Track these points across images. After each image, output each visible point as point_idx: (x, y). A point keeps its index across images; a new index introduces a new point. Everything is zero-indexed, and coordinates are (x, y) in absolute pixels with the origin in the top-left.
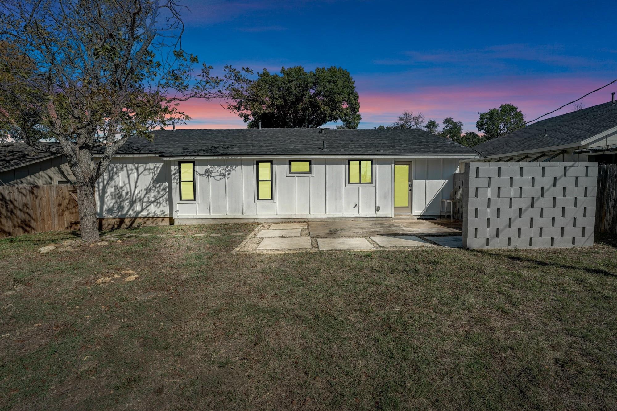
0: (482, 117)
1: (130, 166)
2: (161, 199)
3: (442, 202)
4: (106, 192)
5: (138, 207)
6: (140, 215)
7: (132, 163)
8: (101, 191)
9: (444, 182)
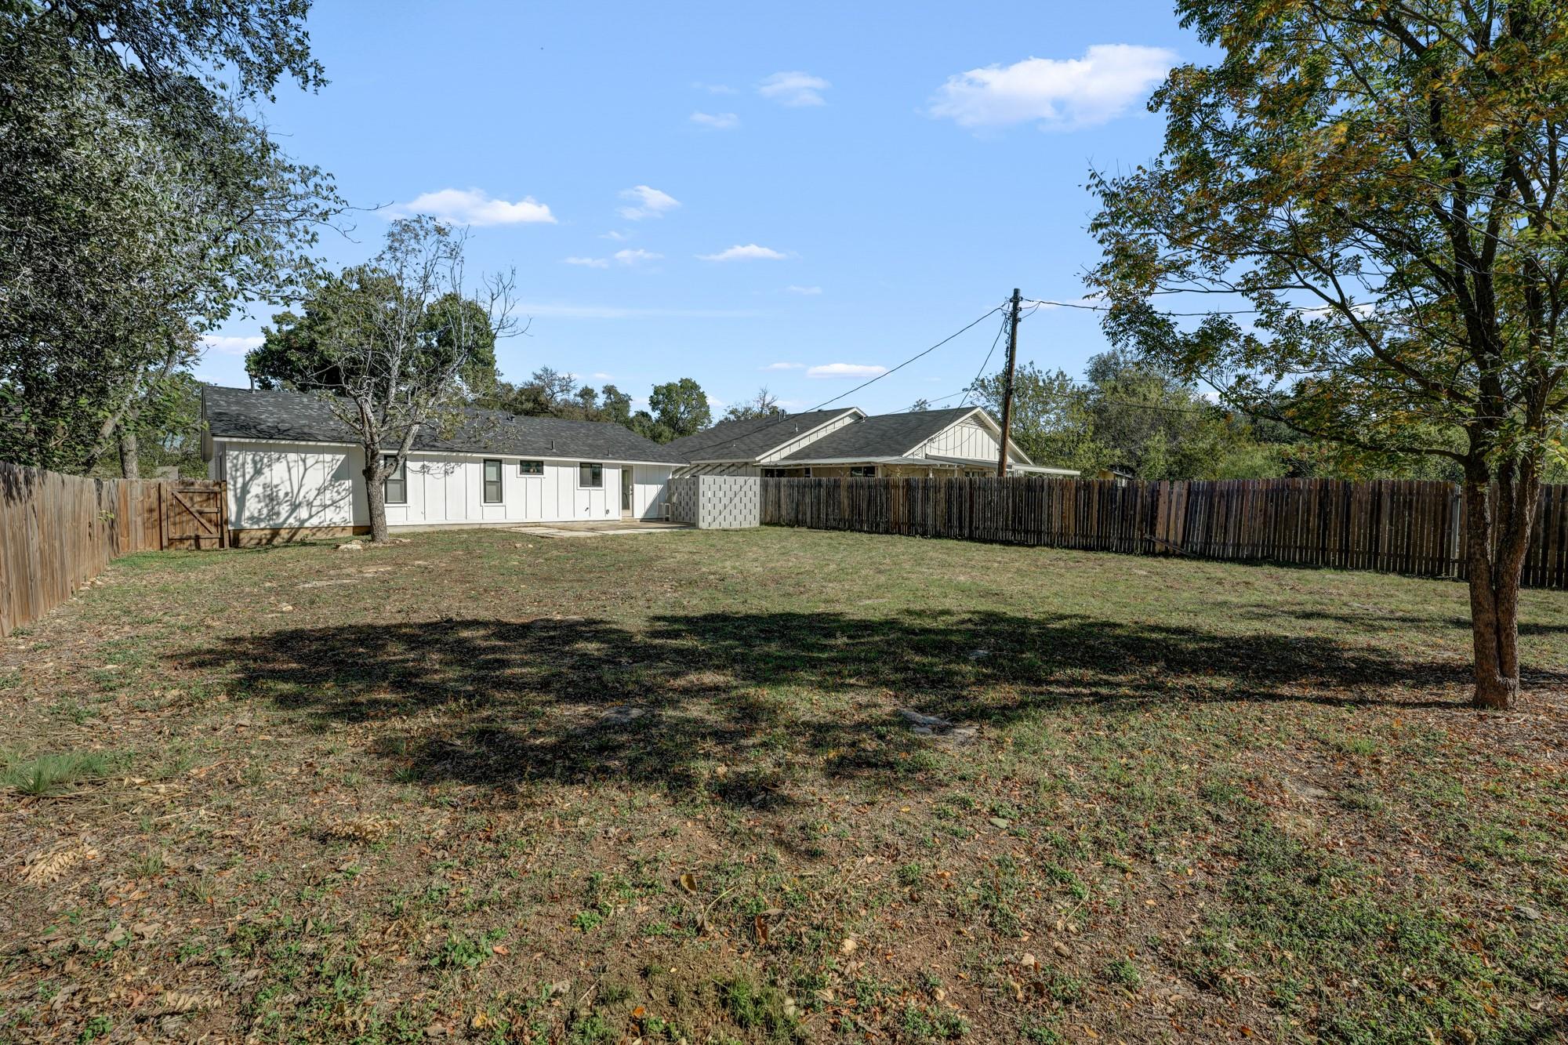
0: (657, 391)
1: (292, 456)
2: (341, 502)
3: (660, 506)
4: (249, 492)
5: (303, 513)
6: (307, 525)
7: (297, 452)
8: (239, 491)
9: (660, 487)
